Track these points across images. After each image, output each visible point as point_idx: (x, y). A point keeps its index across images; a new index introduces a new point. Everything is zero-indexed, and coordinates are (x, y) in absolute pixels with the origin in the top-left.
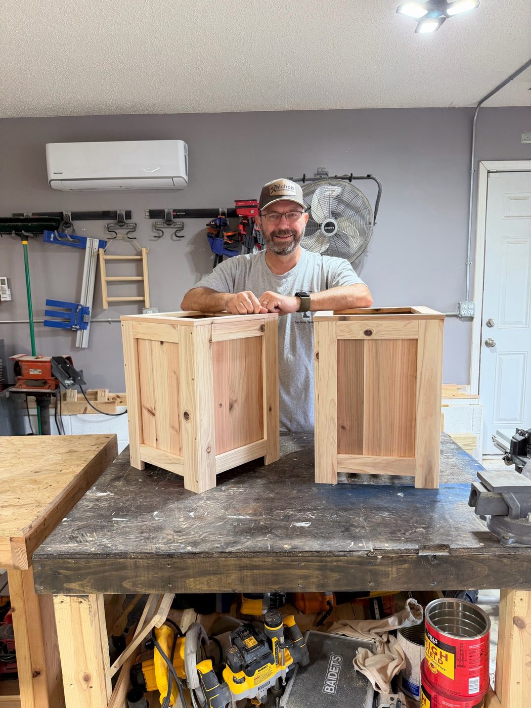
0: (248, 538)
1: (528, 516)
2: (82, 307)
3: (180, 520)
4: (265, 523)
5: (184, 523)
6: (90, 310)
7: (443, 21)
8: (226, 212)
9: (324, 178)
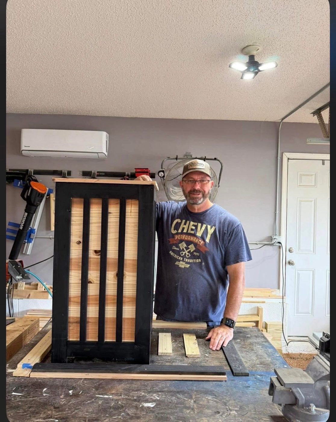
0: (107, 416)
1: (311, 406)
2: (31, 229)
3: (61, 397)
4: (122, 403)
5: (63, 400)
6: (36, 231)
7: (256, 73)
8: (130, 175)
9: (189, 158)
